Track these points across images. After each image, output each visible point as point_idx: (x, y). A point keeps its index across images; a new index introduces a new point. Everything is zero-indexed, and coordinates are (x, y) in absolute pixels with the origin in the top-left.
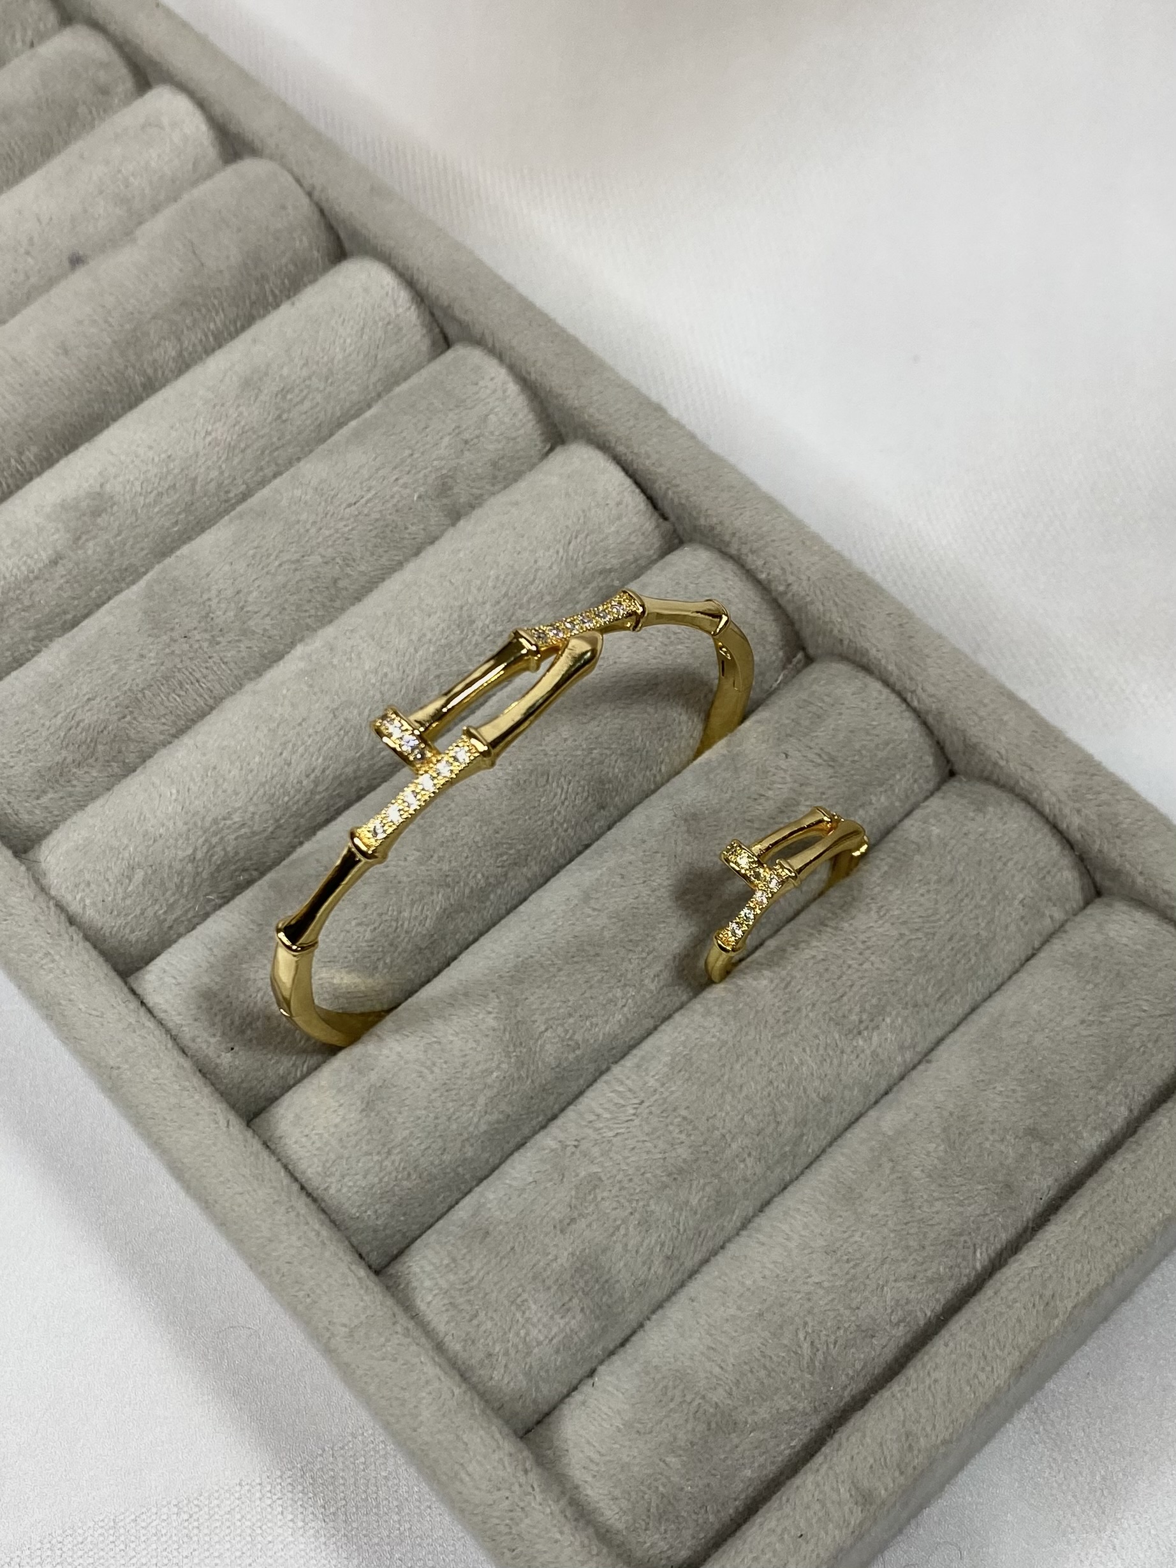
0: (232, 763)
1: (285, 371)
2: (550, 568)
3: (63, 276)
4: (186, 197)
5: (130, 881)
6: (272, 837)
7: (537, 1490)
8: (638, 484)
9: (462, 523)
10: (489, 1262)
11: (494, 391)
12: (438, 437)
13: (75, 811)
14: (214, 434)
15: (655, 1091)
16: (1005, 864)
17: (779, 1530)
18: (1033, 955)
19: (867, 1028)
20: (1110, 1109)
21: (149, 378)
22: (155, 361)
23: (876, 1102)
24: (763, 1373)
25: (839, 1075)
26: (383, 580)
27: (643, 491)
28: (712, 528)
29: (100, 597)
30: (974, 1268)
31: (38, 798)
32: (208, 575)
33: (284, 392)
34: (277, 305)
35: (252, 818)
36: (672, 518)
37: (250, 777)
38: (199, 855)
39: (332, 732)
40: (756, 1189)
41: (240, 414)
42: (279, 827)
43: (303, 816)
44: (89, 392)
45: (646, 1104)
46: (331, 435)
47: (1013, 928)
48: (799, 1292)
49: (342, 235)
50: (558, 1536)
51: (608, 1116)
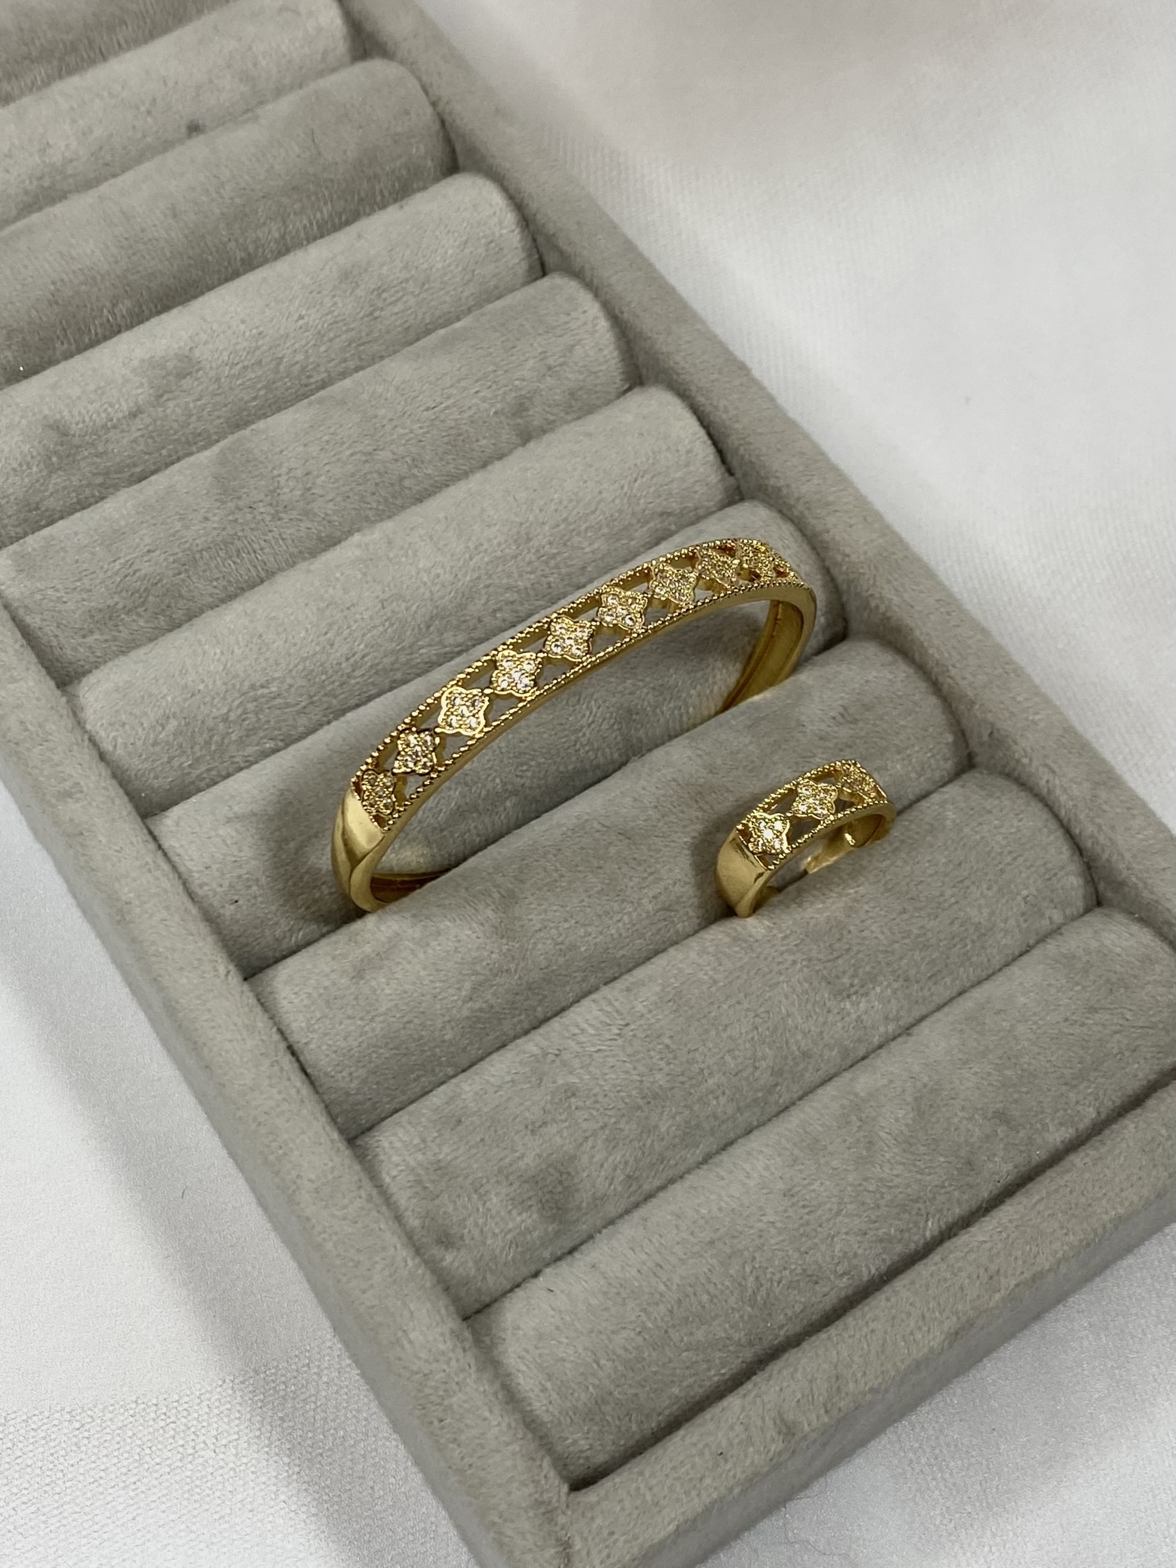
0: (278, 634)
1: (385, 270)
2: (613, 501)
3: (181, 141)
4: (312, 86)
5: (163, 728)
6: (302, 711)
7: (473, 1369)
8: (710, 435)
9: (532, 445)
10: (458, 1149)
11: (585, 324)
12: (522, 358)
13: (117, 656)
14: (306, 320)
15: (642, 1016)
16: (1015, 859)
17: (700, 1446)
18: (1027, 951)
19: (856, 993)
20: (1079, 1108)
21: (249, 254)
22: (258, 239)
23: (851, 1066)
24: (705, 1298)
25: (821, 1033)
26: (447, 486)
27: (715, 443)
28: (779, 489)
29: (170, 456)
30: (924, 1236)
31: (84, 637)
32: (281, 452)
33: (380, 290)
34: (383, 206)
35: (288, 690)
36: (739, 474)
37: (292, 651)
38: (232, 716)
39: (378, 622)
40: (724, 1127)
41: (335, 304)
42: (312, 703)
43: (335, 697)
44: (190, 257)
45: (632, 1027)
46: (418, 339)
47: (1012, 922)
48: (752, 1227)
49: (458, 148)
50: (487, 1414)
51: (593, 1032)
